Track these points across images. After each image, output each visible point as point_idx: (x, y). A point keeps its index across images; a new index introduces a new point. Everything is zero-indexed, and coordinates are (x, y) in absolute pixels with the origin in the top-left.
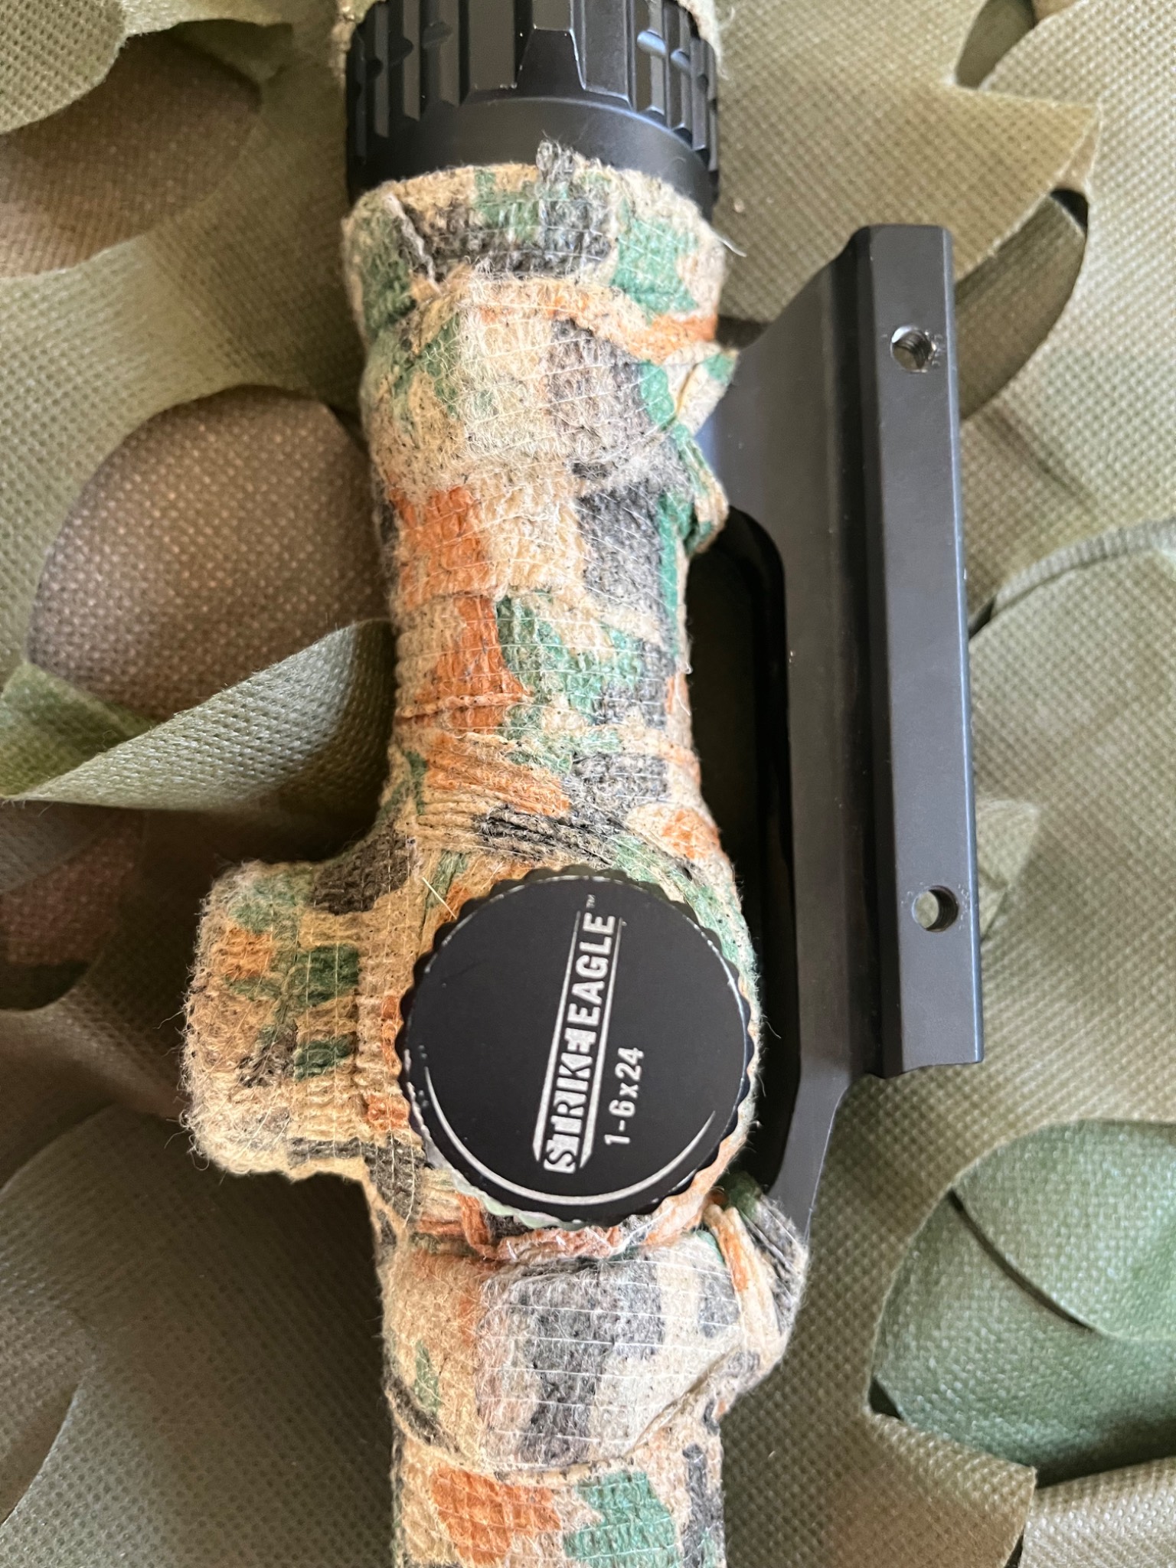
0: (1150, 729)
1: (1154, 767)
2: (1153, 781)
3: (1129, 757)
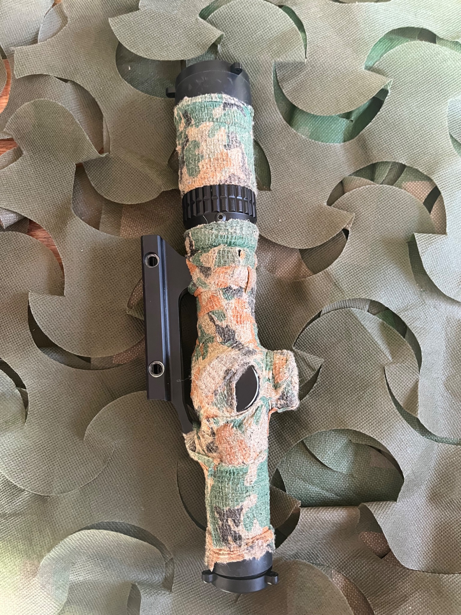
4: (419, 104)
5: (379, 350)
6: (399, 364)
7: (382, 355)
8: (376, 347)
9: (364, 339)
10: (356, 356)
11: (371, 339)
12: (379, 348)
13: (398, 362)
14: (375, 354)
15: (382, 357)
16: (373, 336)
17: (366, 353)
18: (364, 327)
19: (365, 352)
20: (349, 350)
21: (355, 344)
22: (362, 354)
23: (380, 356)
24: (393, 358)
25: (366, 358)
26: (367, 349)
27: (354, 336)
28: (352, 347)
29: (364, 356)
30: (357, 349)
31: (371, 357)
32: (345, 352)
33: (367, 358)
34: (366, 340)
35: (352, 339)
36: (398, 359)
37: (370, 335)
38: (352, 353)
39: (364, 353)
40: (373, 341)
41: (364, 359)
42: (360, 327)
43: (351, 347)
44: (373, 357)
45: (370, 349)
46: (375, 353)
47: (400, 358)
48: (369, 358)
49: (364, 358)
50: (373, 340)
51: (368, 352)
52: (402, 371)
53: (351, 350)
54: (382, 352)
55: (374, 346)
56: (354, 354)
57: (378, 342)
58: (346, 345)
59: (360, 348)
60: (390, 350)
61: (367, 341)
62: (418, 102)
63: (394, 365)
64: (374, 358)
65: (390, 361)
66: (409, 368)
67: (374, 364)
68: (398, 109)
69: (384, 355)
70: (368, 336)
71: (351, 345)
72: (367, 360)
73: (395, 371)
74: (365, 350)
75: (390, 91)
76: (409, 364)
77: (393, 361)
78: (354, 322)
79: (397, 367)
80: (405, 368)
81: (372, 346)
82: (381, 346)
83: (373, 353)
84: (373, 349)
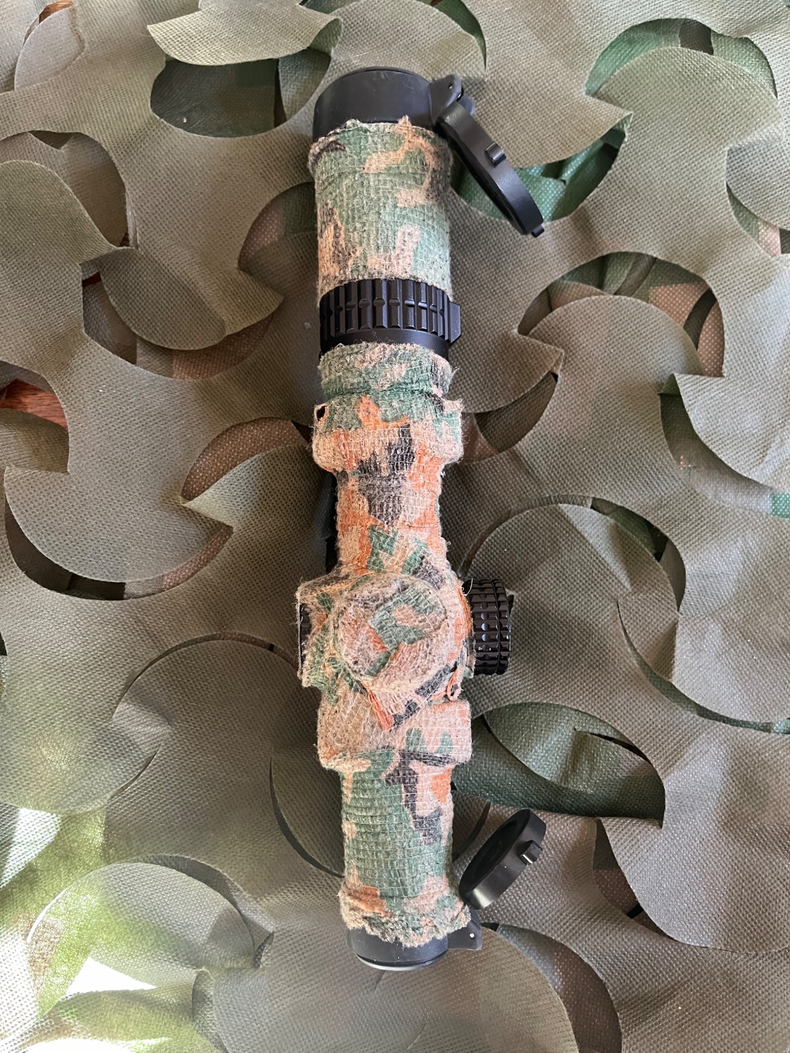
0: (556, 566)
1: (558, 579)
2: (557, 585)
3: (549, 576)
4: (677, 154)
5: (608, 573)
6: (641, 595)
7: (613, 581)
8: (602, 567)
9: (583, 555)
10: (569, 583)
11: (594, 555)
12: (608, 570)
13: (641, 592)
14: (601, 580)
15: (613, 584)
16: (598, 550)
17: (587, 579)
18: (581, 536)
19: (584, 576)
20: (558, 574)
21: (568, 565)
22: (581, 581)
23: (610, 583)
24: (632, 585)
25: (586, 587)
26: (587, 571)
27: (566, 551)
28: (564, 569)
29: (583, 584)
30: (572, 573)
31: (595, 585)
32: (552, 579)
33: (589, 587)
34: (585, 557)
35: (562, 556)
36: (641, 587)
37: (592, 547)
38: (564, 580)
39: (584, 578)
40: (597, 558)
41: (583, 589)
42: (575, 535)
43: (562, 570)
44: (598, 585)
45: (593, 572)
46: (602, 577)
47: (643, 584)
48: (592, 587)
49: (584, 587)
50: (597, 556)
51: (590, 577)
52: (648, 607)
53: (561, 575)
54: (613, 575)
55: (599, 566)
56: (567, 580)
57: (606, 559)
58: (553, 566)
59: (576, 570)
60: (628, 571)
61: (589, 558)
62: (675, 151)
63: (633, 597)
64: (601, 585)
65: (627, 589)
66: (659, 601)
67: (600, 596)
68: (642, 165)
69: (616, 581)
70: (589, 550)
71: (562, 567)
72: (589, 590)
73: (636, 607)
74: (584, 573)
75: (627, 134)
76: (660, 594)
77: (633, 590)
78: (565, 527)
79: (639, 600)
80: (654, 602)
81: (597, 567)
82: (612, 565)
83: (598, 577)
84: (599, 572)
